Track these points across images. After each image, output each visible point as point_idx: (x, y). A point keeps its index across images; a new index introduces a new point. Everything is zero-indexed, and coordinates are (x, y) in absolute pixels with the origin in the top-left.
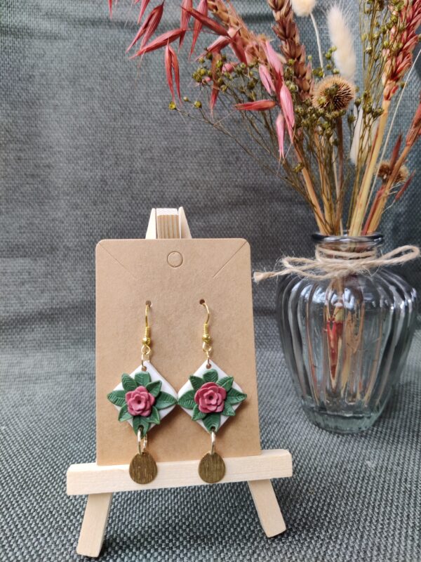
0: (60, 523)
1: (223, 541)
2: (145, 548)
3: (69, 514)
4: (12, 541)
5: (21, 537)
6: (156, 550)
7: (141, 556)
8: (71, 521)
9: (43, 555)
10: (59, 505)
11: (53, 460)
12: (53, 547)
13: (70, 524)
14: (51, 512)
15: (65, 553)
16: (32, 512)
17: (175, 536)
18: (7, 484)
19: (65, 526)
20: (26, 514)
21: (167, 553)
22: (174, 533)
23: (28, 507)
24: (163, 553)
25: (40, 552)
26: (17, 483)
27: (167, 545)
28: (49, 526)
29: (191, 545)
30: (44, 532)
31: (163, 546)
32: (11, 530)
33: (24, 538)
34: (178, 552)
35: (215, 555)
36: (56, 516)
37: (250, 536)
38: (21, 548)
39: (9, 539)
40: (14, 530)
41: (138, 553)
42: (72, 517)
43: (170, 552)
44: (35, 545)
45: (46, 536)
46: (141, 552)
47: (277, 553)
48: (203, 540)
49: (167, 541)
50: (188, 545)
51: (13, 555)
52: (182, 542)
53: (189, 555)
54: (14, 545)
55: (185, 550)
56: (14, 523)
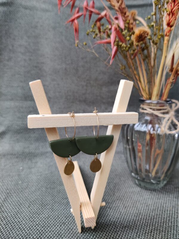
0: (64, 221)
1: (137, 228)
2: (104, 231)
3: (66, 217)
4: (46, 228)
5: (49, 227)
6: (110, 232)
7: (104, 235)
8: (68, 220)
9: (61, 234)
10: (61, 213)
11: (52, 193)
12: (64, 230)
13: (68, 221)
14: (58, 216)
15: (70, 233)
16: (50, 216)
17: (115, 226)
18: (35, 204)
19: (66, 222)
20: (47, 217)
21: (115, 234)
22: (115, 225)
23: (47, 214)
24: (113, 234)
25: (59, 233)
26: (39, 204)
27: (113, 230)
28: (59, 222)
29: (124, 230)
30: (58, 224)
31: (112, 231)
32: (43, 224)
33: (50, 227)
34: (119, 233)
35: (135, 234)
36: (61, 218)
37: (147, 225)
38: (51, 231)
39: (44, 227)
40: (44, 224)
41: (102, 233)
42: (68, 218)
43: (116, 233)
44: (56, 230)
45: (59, 226)
46: (103, 233)
47: (161, 232)
48: (128, 228)
49: (113, 229)
50: (123, 230)
51: (48, 234)
52: (120, 229)
53: (124, 234)
54: (47, 230)
55: (122, 232)
56: (43, 221)
